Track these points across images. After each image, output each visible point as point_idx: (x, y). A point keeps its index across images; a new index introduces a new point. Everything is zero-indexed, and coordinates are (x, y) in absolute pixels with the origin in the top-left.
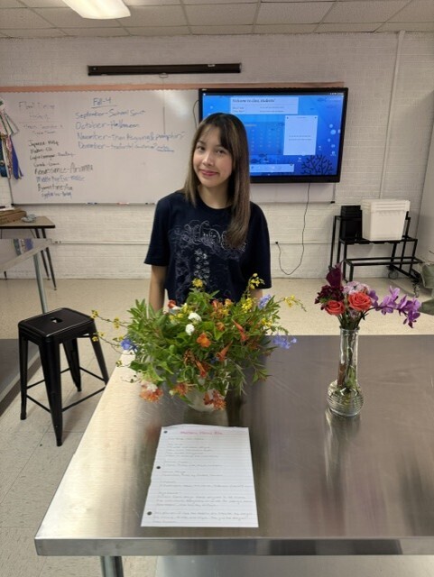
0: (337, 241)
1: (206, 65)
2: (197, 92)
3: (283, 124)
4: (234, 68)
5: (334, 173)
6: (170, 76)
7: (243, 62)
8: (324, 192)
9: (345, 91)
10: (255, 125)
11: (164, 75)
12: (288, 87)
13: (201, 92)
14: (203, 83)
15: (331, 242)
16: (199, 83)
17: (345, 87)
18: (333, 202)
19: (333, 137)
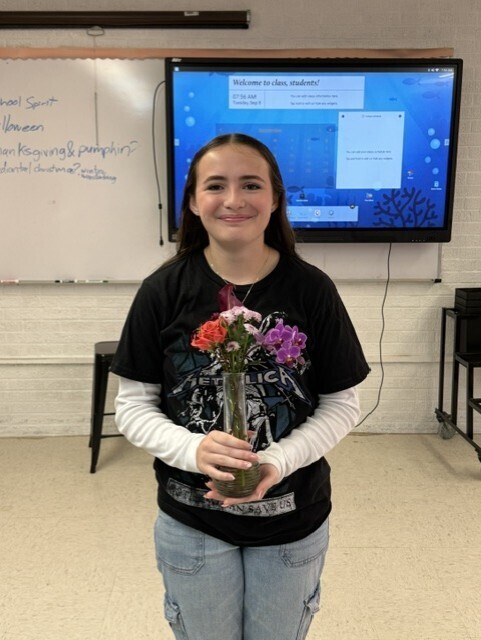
0: (449, 359)
1: (181, 13)
2: (162, 64)
3: (333, 129)
4: (236, 20)
5: (438, 223)
6: (108, 32)
7: (254, 10)
8: (420, 260)
9: (457, 65)
10: (280, 131)
11: (96, 31)
12: (342, 56)
13: (169, 65)
14: (175, 47)
15: (438, 359)
16: (166, 46)
17: (455, 57)
18: (438, 281)
19: (434, 153)
